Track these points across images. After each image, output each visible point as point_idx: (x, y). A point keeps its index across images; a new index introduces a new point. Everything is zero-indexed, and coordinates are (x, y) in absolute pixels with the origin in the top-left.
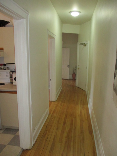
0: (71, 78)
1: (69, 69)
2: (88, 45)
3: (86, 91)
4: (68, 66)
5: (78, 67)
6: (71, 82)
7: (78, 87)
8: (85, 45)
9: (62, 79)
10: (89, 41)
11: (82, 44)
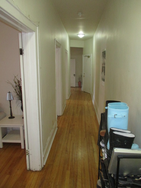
0: (77, 86)
1: (76, 77)
2: (91, 57)
3: (91, 94)
4: (74, 75)
5: (83, 75)
6: (78, 89)
7: (84, 92)
8: (89, 57)
9: (71, 87)
10: (92, 54)
11: (86, 56)
